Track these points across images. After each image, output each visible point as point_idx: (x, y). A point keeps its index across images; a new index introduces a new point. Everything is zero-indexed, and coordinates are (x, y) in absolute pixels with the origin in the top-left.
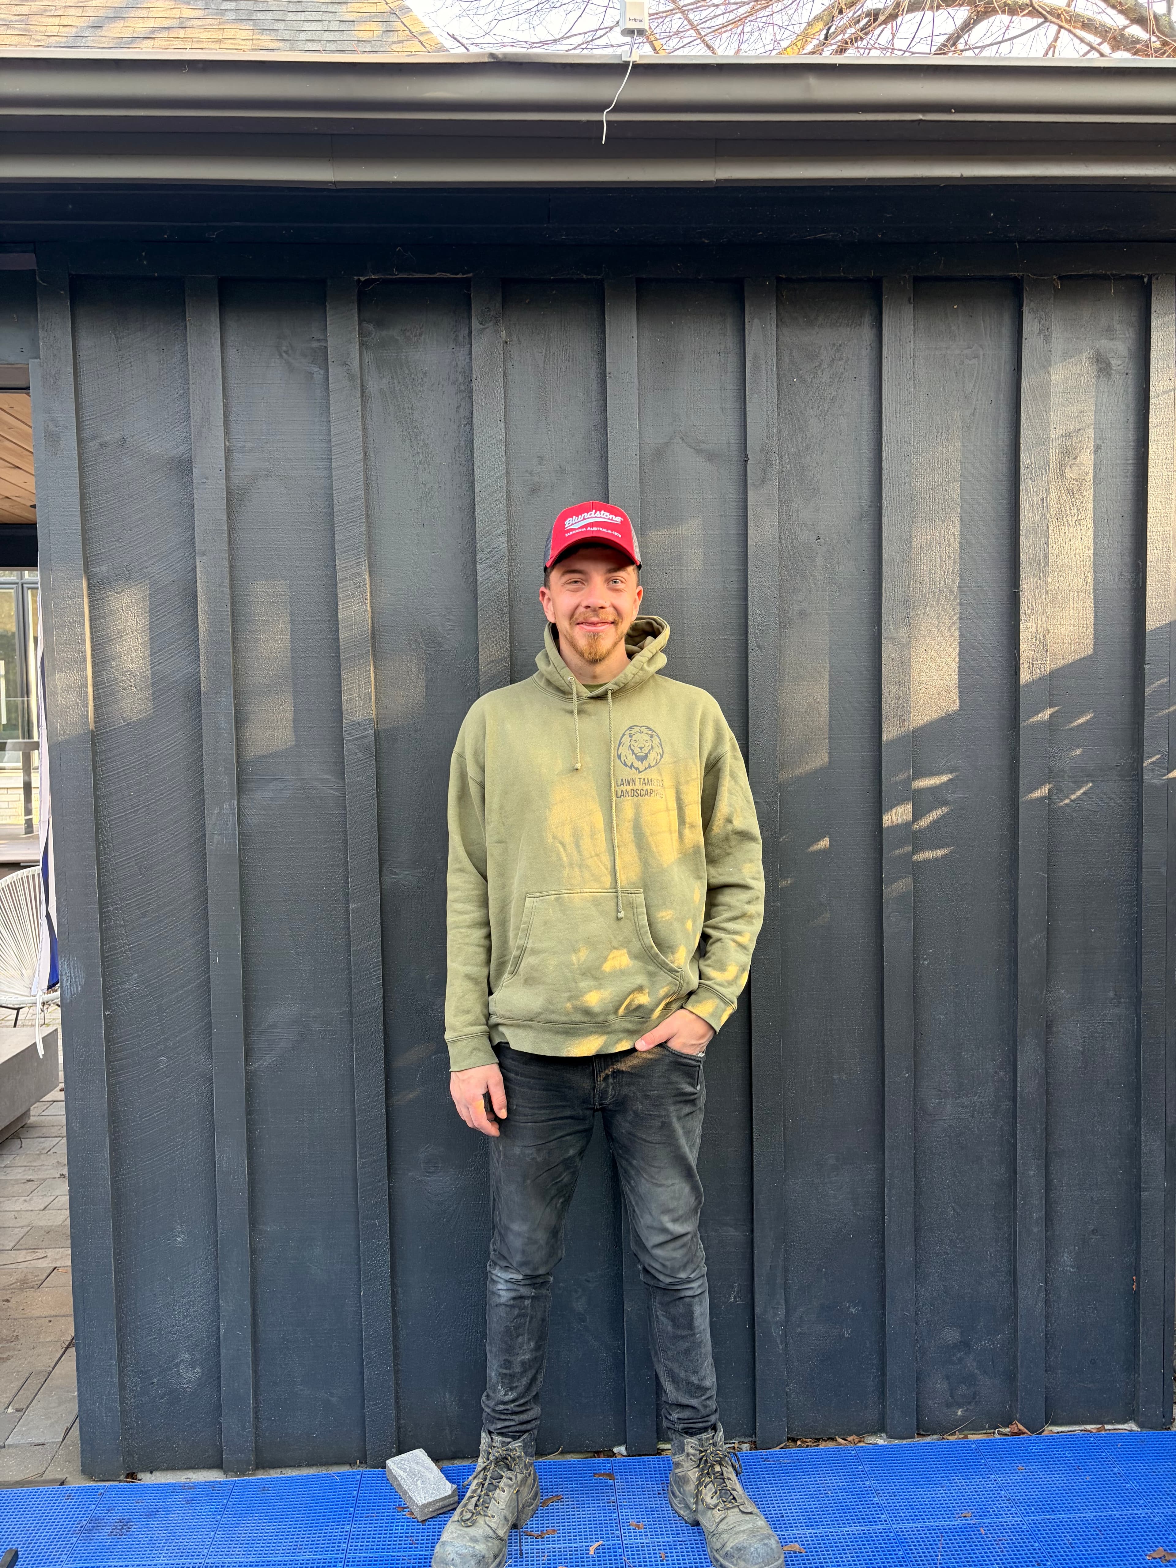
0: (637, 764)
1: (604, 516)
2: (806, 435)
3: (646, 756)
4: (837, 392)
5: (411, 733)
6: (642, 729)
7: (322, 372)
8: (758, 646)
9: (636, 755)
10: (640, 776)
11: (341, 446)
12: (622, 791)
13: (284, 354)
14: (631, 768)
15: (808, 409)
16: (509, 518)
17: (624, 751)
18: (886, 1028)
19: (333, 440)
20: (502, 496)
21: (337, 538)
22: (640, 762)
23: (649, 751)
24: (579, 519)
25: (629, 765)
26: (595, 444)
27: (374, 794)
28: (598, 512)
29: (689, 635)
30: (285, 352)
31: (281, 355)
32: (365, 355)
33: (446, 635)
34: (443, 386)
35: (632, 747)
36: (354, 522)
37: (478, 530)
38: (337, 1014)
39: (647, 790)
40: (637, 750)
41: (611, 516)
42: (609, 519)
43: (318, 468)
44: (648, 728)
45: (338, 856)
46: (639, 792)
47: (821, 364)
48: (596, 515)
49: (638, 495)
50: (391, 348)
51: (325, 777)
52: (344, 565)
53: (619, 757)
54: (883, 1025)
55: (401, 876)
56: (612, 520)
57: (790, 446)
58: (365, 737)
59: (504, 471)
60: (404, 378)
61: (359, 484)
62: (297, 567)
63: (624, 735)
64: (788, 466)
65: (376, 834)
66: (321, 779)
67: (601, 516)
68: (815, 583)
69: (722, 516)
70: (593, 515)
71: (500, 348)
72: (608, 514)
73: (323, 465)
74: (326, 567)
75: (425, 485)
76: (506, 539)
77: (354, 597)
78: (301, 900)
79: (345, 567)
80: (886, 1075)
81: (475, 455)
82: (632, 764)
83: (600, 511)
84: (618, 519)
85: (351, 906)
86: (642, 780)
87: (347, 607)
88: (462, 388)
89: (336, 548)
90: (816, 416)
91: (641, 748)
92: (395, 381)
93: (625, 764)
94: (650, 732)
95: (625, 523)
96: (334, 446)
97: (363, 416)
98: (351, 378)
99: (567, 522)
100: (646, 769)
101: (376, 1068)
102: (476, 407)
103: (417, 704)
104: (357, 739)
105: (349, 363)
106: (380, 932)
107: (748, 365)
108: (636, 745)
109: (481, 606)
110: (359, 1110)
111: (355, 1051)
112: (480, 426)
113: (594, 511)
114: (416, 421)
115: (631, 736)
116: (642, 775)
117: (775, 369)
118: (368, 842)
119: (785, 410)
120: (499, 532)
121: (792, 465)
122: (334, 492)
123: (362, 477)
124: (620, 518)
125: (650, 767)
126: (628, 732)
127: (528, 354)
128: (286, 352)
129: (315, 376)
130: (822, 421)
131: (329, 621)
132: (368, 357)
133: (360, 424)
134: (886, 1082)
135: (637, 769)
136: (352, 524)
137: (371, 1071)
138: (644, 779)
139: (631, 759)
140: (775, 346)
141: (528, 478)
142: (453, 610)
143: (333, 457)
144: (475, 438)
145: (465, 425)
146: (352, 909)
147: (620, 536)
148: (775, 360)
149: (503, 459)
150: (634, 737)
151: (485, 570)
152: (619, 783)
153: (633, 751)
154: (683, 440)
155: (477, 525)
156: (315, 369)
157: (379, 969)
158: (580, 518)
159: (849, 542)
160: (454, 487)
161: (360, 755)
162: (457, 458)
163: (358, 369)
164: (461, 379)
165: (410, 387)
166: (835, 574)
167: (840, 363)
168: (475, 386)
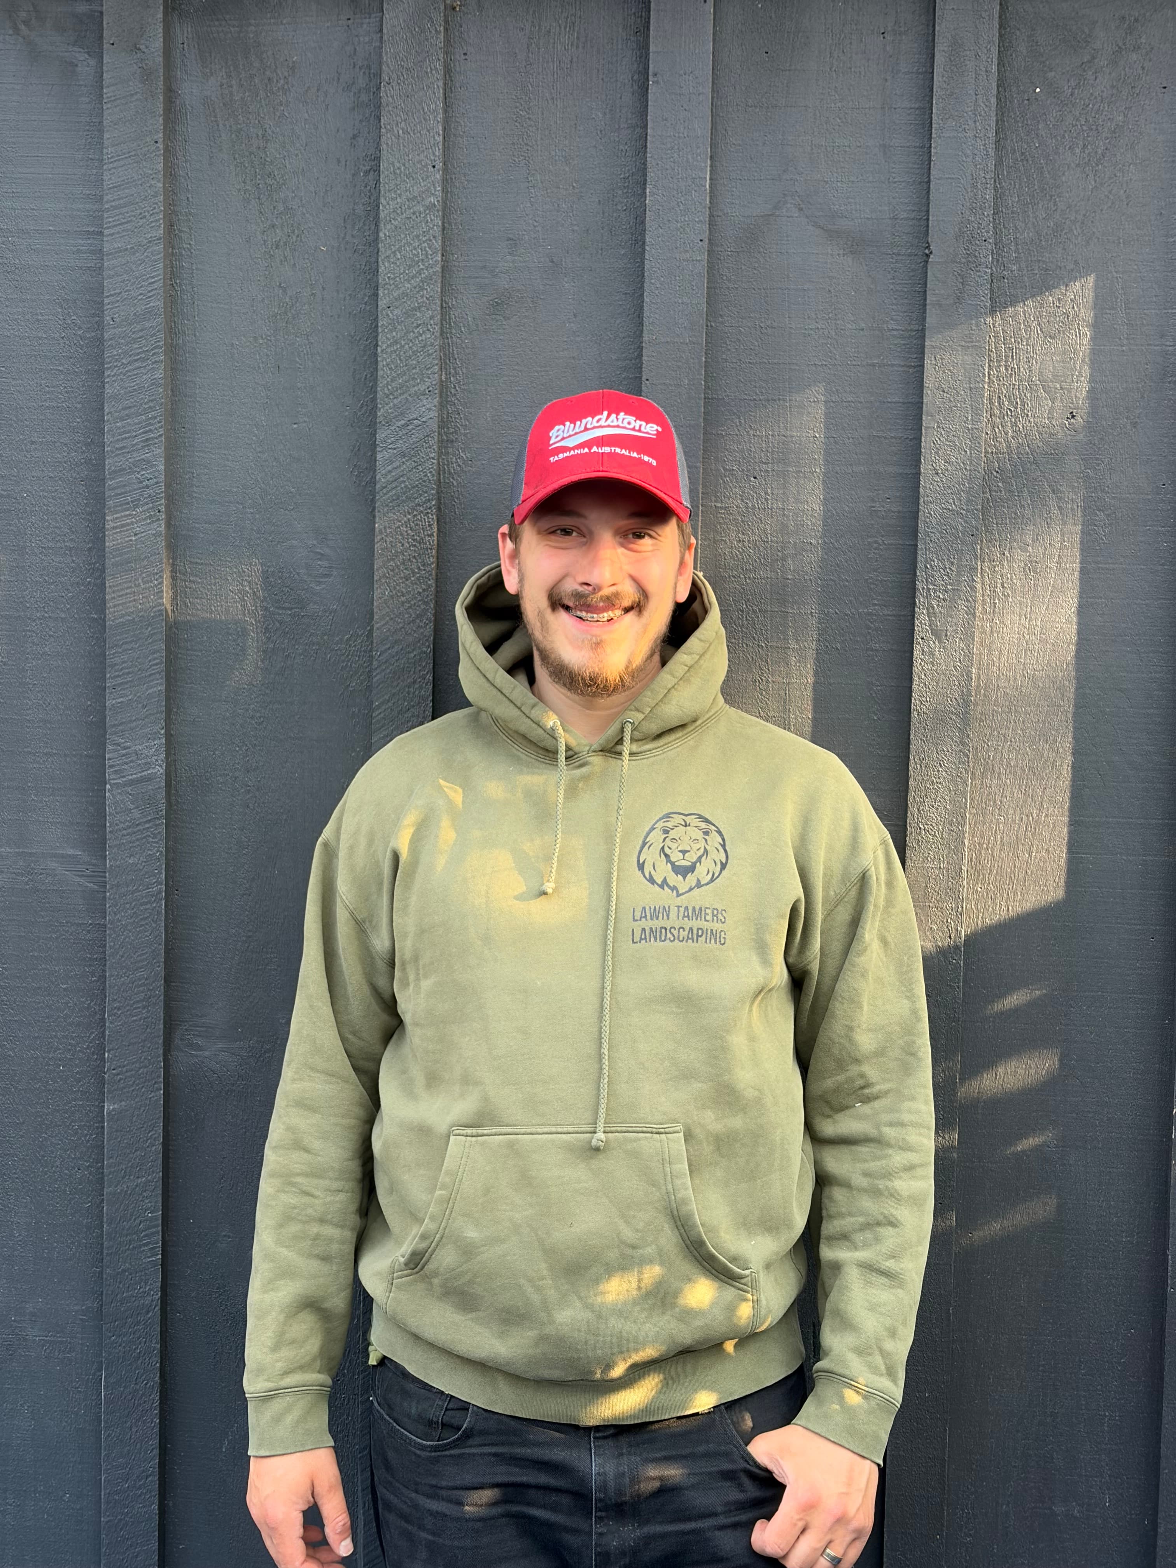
0: (674, 879)
1: (625, 424)
2: (1055, 204)
3: (692, 869)
4: (1125, 116)
5: (237, 774)
6: (688, 819)
7: (93, 62)
8: (935, 633)
9: (673, 864)
10: (679, 901)
11: (125, 210)
12: (644, 930)
13: (23, 27)
14: (661, 887)
15: (1061, 150)
16: (446, 359)
17: (651, 856)
18: (1164, 1421)
19: (106, 198)
20: (432, 318)
21: (108, 390)
22: (680, 877)
23: (700, 857)
24: (577, 430)
25: (659, 881)
26: (623, 215)
27: (160, 892)
28: (614, 416)
29: (796, 602)
30: (23, 22)
31: (16, 30)
32: (178, 30)
33: (313, 585)
34: (326, 93)
35: (666, 849)
36: (143, 360)
37: (381, 383)
38: (77, 1311)
39: (691, 929)
40: (676, 857)
41: (639, 423)
42: (634, 429)
43: (79, 251)
44: (700, 817)
45: (88, 1008)
46: (675, 933)
47: (1094, 58)
48: (609, 422)
49: (703, 322)
50: (228, 17)
51: (71, 852)
52: (121, 445)
53: (641, 867)
54: (1159, 1413)
55: (207, 1053)
56: (639, 431)
57: (1020, 225)
58: (148, 779)
59: (438, 268)
60: (252, 77)
61: (155, 286)
62: (33, 443)
63: (653, 829)
64: (1015, 268)
65: (160, 969)
66: (63, 856)
67: (620, 423)
68: (1060, 508)
69: (873, 365)
70: (602, 423)
71: (439, 19)
72: (631, 419)
73: (91, 245)
74: (88, 445)
75: (284, 290)
76: (436, 401)
77: (136, 506)
78: (16, 1088)
79: (121, 448)
80: (1161, 1515)
81: (381, 235)
82: (665, 880)
83: (618, 414)
84: (651, 429)
85: (108, 1107)
86: (682, 910)
87: (123, 526)
88: (364, 97)
89: (107, 410)
90: (1078, 165)
91: (684, 852)
92: (234, 82)
93: (652, 880)
94: (703, 825)
95: (664, 436)
96: (108, 210)
97: (167, 150)
98: (147, 75)
99: (553, 433)
100: (691, 889)
101: (144, 1422)
102: (387, 139)
103: (252, 717)
104: (131, 783)
105: (143, 47)
106: (160, 1161)
107: (939, 59)
108: (674, 846)
109: (381, 532)
110: (108, 1503)
111: (106, 1388)
112: (392, 176)
113: (605, 413)
114: (271, 162)
115: (666, 832)
116: (682, 901)
117: (994, 68)
118: (144, 985)
119: (1014, 151)
120: (422, 387)
121: (1023, 265)
122: (106, 301)
123: (161, 272)
124: (655, 427)
125: (699, 885)
126: (661, 824)
127: (497, 32)
128: (26, 23)
129: (79, 69)
130: (1091, 176)
131: (90, 548)
132: (183, 33)
133: (161, 166)
134: (1161, 1530)
135: (674, 888)
136: (137, 364)
137: (134, 1430)
138: (687, 908)
139: (663, 871)
140: (996, 24)
141: (487, 281)
142: (330, 537)
143: (106, 232)
144: (382, 200)
145: (367, 173)
146: (109, 1114)
147: (654, 463)
148: (995, 51)
149: (438, 244)
150: (672, 834)
151: (391, 462)
152: (638, 916)
153: (666, 856)
154: (801, 209)
155: (380, 373)
156: (82, 56)
157: (157, 1232)
158: (580, 425)
159: (1135, 425)
160: (341, 296)
161: (136, 814)
162: (348, 238)
163: (160, 60)
164: (361, 82)
165: (262, 93)
166: (1103, 491)
167: (1134, 56)
168: (388, 95)
